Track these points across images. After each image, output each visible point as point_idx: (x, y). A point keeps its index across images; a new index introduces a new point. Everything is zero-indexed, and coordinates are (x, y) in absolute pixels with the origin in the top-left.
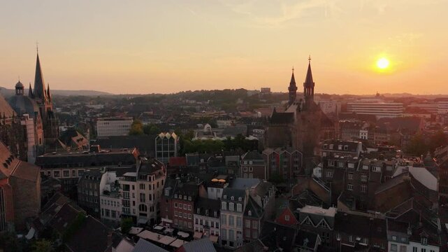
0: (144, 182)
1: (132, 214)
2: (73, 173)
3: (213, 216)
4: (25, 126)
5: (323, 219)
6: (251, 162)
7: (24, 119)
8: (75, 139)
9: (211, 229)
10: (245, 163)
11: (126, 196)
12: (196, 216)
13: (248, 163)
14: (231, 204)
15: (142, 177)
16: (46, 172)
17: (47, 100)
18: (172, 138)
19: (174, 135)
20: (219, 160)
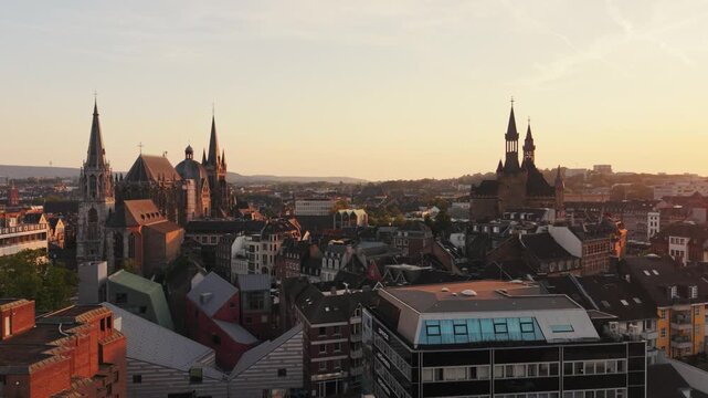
0: (266, 243)
2: (210, 240)
3: (314, 274)
4: (186, 191)
5: (401, 273)
6: (406, 234)
7: (186, 184)
10: (400, 234)
11: (252, 258)
13: (403, 235)
14: (330, 261)
15: (265, 237)
16: (194, 237)
17: (220, 167)
18: (353, 214)
19: (360, 213)
20: (370, 230)
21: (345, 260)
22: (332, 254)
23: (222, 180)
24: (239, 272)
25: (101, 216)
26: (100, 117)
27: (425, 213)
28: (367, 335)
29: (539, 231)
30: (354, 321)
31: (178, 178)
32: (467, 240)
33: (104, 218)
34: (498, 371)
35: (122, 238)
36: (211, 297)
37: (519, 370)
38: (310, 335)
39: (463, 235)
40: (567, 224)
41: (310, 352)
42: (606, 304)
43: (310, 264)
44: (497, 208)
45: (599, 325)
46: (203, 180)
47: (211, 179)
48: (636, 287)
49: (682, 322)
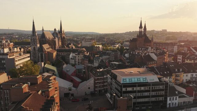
2: (63, 54)
3: (92, 64)
4: (55, 41)
5: (114, 64)
6: (114, 53)
7: (55, 39)
8: (70, 46)
10: (112, 53)
11: (75, 59)
12: (89, 64)
14: (96, 61)
15: (79, 54)
16: (59, 53)
17: (63, 34)
18: (99, 47)
19: (101, 46)
21: (100, 61)
22: (97, 59)
23: (64, 37)
24: (72, 63)
26: (34, 23)
27: (117, 46)
28: (109, 80)
29: (147, 54)
30: (105, 77)
31: (53, 37)
32: (129, 55)
33: (37, 50)
34: (138, 89)
36: (69, 71)
37: (143, 88)
38: (95, 80)
39: (128, 54)
40: (154, 52)
41: (95, 83)
42: (161, 73)
43: (91, 62)
44: (136, 46)
45: (159, 79)
46: (59, 37)
47: (61, 37)
48: (168, 69)
49: (178, 77)
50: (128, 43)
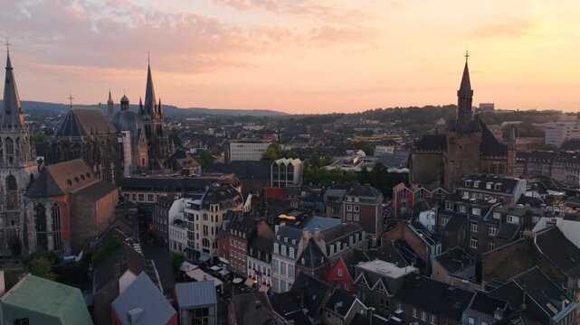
0: (207, 213)
1: (196, 249)
2: (148, 198)
3: (263, 259)
4: (122, 144)
5: (380, 280)
6: (357, 200)
7: (121, 136)
8: (180, 161)
9: (264, 276)
10: (350, 199)
11: (191, 227)
12: (249, 259)
13: (353, 200)
14: (284, 247)
16: (131, 194)
17: (157, 117)
19: (296, 162)
20: (316, 194)
21: (301, 247)
22: (286, 239)
23: (159, 130)
24: (179, 240)
25: (21, 184)
26: (14, 71)
27: (355, 160)
31: (113, 131)
32: (437, 219)
33: (23, 186)
35: (45, 210)
39: (432, 214)
43: (259, 246)
46: (139, 130)
47: (148, 129)
50: (389, 148)
